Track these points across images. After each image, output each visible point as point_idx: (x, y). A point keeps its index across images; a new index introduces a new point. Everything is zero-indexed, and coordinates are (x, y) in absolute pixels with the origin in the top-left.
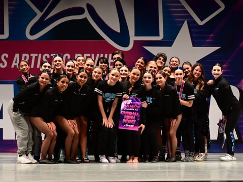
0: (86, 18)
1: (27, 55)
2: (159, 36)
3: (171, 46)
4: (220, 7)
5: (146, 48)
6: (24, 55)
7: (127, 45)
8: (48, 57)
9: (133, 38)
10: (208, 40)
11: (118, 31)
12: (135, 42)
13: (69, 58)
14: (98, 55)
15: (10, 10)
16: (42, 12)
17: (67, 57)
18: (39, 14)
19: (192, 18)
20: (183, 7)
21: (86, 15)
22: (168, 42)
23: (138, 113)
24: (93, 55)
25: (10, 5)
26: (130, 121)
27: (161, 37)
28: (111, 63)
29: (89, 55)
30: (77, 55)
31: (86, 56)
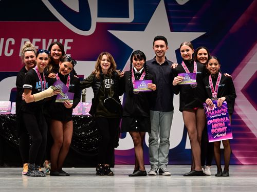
2: (128, 17)
3: (143, 30)
5: (112, 32)
7: (87, 28)
9: (95, 19)
10: (189, 24)
11: (77, 9)
12: (98, 24)
13: (13, 43)
14: (51, 40)
17: (10, 42)
22: (139, 25)
23: (227, 118)
24: (44, 40)
26: (220, 130)
27: (130, 19)
28: (68, 50)
29: (39, 40)
30: (23, 40)
31: (35, 40)
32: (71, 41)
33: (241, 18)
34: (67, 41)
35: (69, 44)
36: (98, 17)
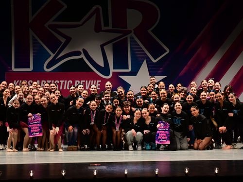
0: (82, 58)
1: (45, 82)
3: (136, 75)
4: (166, 51)
5: (121, 77)
6: (42, 81)
7: (108, 75)
8: (58, 82)
9: (112, 70)
10: (159, 72)
11: (103, 66)
12: (113, 73)
13: (71, 83)
14: (90, 81)
15: (34, 53)
16: (54, 54)
17: (70, 82)
18: (53, 56)
19: (148, 57)
20: (143, 51)
21: (83, 56)
22: (134, 73)
24: (87, 81)
25: (33, 50)
27: (129, 70)
29: (84, 81)
30: (76, 81)
31: (82, 81)
32: (100, 81)
33: (184, 69)
34: (98, 81)
35: (99, 83)
36: (114, 69)
